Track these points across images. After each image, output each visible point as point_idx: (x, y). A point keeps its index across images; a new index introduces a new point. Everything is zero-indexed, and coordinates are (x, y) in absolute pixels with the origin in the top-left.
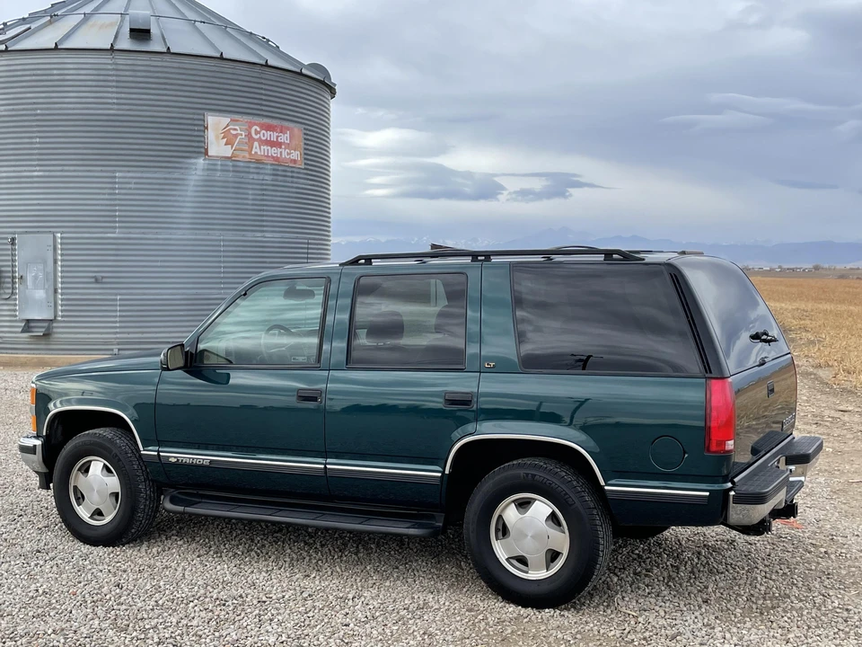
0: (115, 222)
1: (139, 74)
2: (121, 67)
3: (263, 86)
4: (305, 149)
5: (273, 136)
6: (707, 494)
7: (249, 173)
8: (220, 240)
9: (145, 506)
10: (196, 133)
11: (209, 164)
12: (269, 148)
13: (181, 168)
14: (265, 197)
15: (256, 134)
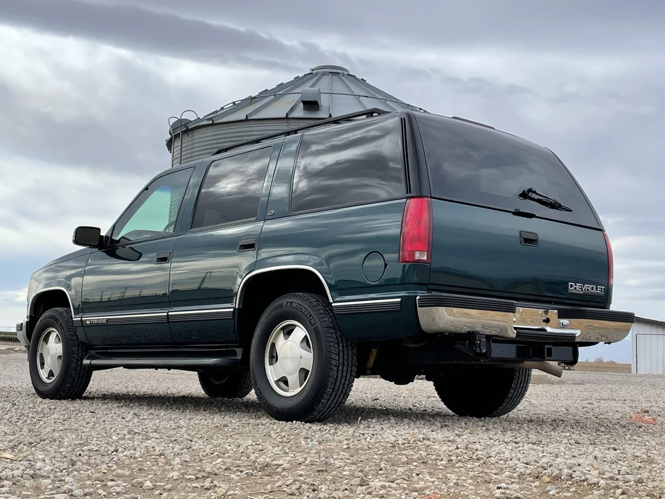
6: (399, 300)
9: (77, 365)
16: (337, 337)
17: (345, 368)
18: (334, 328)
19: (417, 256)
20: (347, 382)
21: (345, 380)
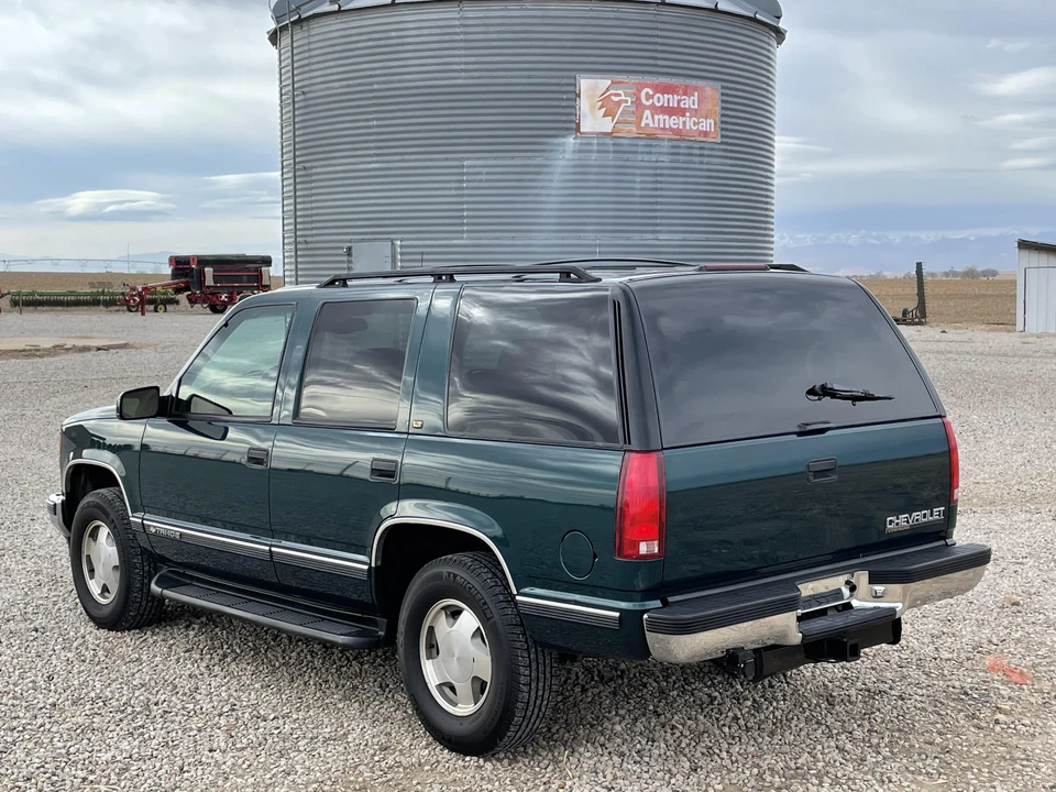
0: (463, 224)
1: (492, 29)
2: (471, 22)
3: (659, 33)
4: (723, 115)
5: (672, 100)
6: (617, 614)
7: (636, 152)
8: (595, 246)
10: (564, 103)
11: (581, 144)
12: (667, 117)
13: (545, 151)
14: (659, 186)
15: (647, 100)
16: (527, 639)
17: (541, 684)
18: (522, 625)
19: (643, 548)
20: (545, 702)
21: (542, 701)
